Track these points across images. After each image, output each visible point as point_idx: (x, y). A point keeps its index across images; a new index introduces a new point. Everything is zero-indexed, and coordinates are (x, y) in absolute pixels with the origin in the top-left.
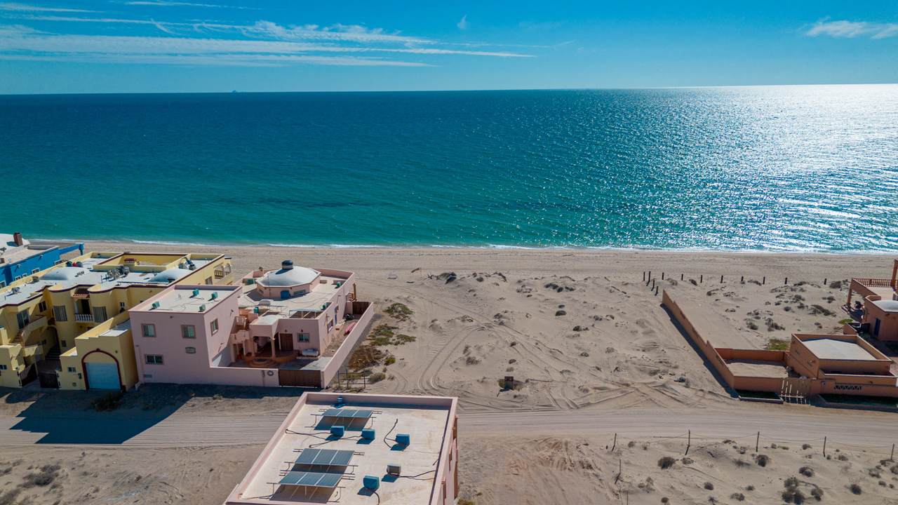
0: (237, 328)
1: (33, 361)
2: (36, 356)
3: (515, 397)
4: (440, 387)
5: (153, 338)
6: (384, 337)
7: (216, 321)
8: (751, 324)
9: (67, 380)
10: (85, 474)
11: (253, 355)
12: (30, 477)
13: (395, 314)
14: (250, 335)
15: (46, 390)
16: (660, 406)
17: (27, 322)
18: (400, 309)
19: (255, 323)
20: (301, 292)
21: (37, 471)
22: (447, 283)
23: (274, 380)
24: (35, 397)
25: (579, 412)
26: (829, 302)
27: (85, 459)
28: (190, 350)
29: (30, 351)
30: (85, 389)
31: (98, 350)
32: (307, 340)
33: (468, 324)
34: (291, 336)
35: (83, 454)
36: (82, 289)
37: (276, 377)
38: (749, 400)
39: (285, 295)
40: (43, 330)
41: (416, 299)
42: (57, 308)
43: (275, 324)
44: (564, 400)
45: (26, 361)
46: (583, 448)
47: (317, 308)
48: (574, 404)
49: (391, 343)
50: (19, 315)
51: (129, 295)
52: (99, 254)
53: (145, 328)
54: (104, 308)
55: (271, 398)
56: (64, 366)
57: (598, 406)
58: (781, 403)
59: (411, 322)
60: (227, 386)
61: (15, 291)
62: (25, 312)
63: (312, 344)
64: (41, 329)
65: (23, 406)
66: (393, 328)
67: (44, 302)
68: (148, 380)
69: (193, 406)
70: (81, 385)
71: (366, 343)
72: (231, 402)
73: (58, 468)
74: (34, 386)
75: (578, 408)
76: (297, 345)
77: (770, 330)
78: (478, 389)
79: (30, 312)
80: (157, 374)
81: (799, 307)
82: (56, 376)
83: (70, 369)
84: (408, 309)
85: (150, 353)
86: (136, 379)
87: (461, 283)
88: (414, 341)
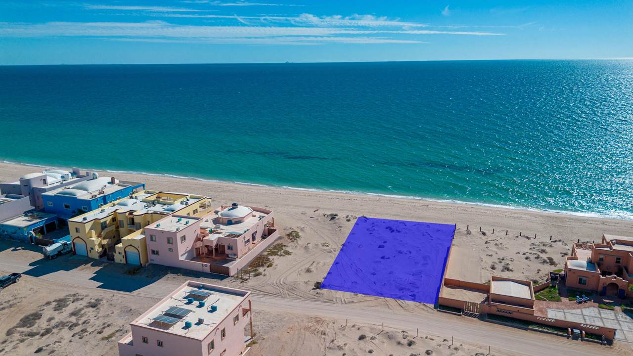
0: (198, 239)
1: (107, 247)
2: (108, 244)
3: (317, 293)
4: (284, 283)
5: (155, 242)
6: (277, 251)
7: (184, 236)
8: (494, 265)
9: (119, 258)
10: (111, 305)
11: (205, 254)
12: (90, 303)
13: (291, 237)
14: (203, 244)
15: (109, 262)
16: (389, 308)
17: (106, 227)
18: (294, 234)
19: (207, 238)
20: (239, 221)
21: (93, 301)
22: (330, 220)
23: (207, 269)
24: (103, 265)
25: (344, 305)
26: (563, 256)
27: (113, 298)
28: (171, 250)
29: (105, 242)
30: (125, 263)
31: (131, 245)
32: (232, 249)
33: (325, 248)
34: (224, 246)
35: (113, 295)
36: (131, 212)
37: (209, 267)
38: (442, 311)
39: (230, 223)
40: (114, 231)
41: (307, 229)
42: (120, 221)
43: (215, 240)
44: (341, 298)
45: (103, 246)
46: (331, 324)
47: (242, 232)
48: (345, 300)
49: (278, 255)
50: (102, 223)
51: (152, 217)
52: (148, 192)
53: (151, 237)
54: (140, 223)
55: (204, 278)
56: (117, 251)
57: (357, 304)
58: (460, 315)
59: (297, 243)
60: (187, 270)
61: (103, 211)
62: (105, 222)
63: (234, 251)
64: (112, 230)
65: (97, 269)
66: (284, 246)
67: (115, 218)
68: (153, 262)
69: (168, 278)
70: (124, 261)
71: (265, 253)
72: (185, 279)
73: (101, 300)
74: (105, 259)
75: (346, 303)
76: (227, 251)
77: (502, 271)
78: (302, 287)
79: (108, 222)
80: (156, 259)
81: (536, 258)
82: (114, 256)
83: (119, 253)
84: (298, 235)
85: (153, 249)
86: (148, 261)
87: (337, 221)
88: (290, 255)
